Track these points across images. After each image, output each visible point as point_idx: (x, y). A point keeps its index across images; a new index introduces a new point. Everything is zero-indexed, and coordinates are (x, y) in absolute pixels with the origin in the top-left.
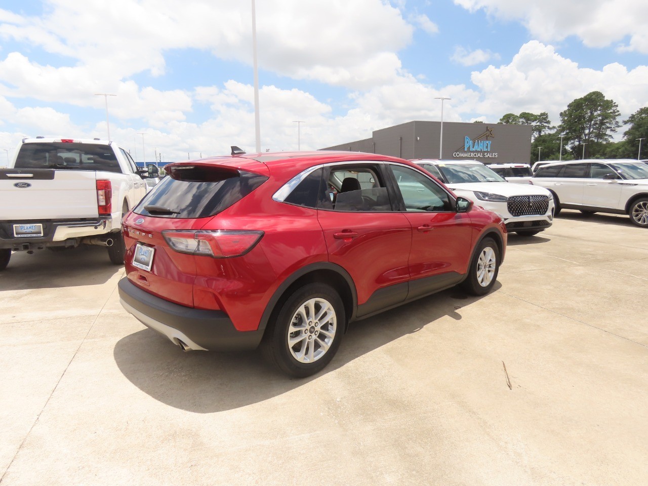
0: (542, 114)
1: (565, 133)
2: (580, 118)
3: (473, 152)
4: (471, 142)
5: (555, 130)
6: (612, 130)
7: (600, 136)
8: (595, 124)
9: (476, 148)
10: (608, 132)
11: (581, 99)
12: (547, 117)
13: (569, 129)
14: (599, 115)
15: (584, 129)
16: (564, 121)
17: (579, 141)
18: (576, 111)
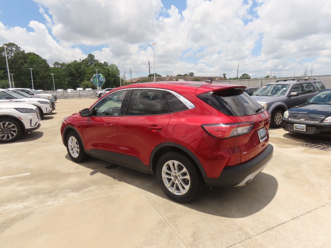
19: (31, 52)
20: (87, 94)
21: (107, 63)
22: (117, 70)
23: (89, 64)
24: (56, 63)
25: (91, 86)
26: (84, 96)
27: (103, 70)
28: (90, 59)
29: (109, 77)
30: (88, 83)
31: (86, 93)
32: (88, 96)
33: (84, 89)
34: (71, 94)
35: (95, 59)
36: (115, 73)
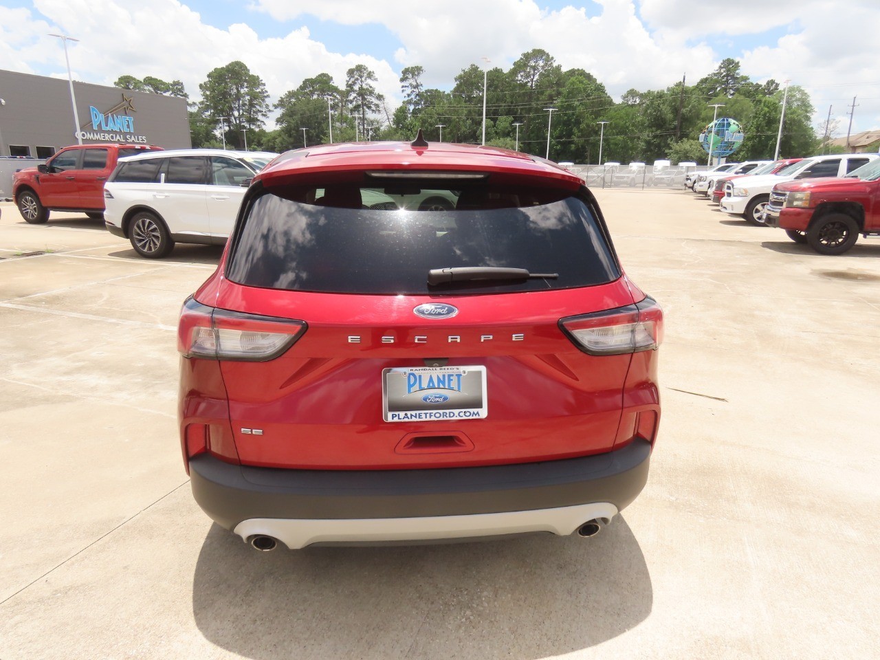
0: (177, 83)
1: (209, 113)
2: (225, 95)
3: (109, 132)
4: (101, 117)
5: (197, 108)
6: (263, 115)
7: (252, 120)
8: (244, 105)
9: (111, 126)
10: (260, 117)
11: (222, 68)
12: (182, 88)
13: (215, 108)
14: (247, 94)
15: (231, 109)
16: (206, 97)
17: (229, 126)
18: (219, 84)
19: (576, 68)
20: (673, 179)
21: (777, 85)
22: (805, 105)
23: (719, 89)
24: (632, 93)
25: (698, 154)
26: (664, 183)
27: (756, 105)
28: (724, 76)
29: (768, 130)
30: (690, 146)
31: (673, 176)
32: (676, 183)
33: (675, 164)
34: (628, 177)
35: (738, 74)
36: (794, 116)
